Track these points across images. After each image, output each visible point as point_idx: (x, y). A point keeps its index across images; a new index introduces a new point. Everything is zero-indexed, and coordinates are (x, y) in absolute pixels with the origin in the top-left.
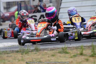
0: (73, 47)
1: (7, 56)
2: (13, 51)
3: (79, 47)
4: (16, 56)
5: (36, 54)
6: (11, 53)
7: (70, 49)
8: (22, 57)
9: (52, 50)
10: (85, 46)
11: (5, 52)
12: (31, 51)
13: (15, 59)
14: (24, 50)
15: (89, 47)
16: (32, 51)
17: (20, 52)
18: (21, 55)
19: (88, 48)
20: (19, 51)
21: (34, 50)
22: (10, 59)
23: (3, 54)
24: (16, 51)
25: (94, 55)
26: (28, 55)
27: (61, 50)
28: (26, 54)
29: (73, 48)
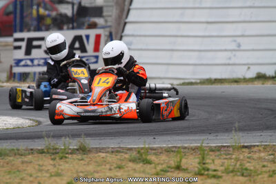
0: (161, 148)
1: (23, 162)
2: (32, 150)
3: (173, 149)
4: (41, 163)
5: (82, 160)
6: (29, 154)
7: (153, 151)
8: (54, 166)
9: (115, 151)
10: (185, 148)
11: (16, 151)
12: (70, 151)
13: (41, 171)
14: (56, 149)
15: (194, 149)
16: (73, 152)
17: (48, 153)
18: (51, 162)
19: (192, 152)
20: (46, 150)
21: (77, 150)
22: (30, 169)
23: (10, 156)
24: (39, 150)
25: (203, 172)
26: (67, 162)
27: (134, 154)
28: (62, 160)
29: (160, 151)
